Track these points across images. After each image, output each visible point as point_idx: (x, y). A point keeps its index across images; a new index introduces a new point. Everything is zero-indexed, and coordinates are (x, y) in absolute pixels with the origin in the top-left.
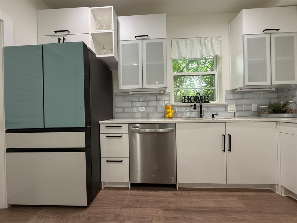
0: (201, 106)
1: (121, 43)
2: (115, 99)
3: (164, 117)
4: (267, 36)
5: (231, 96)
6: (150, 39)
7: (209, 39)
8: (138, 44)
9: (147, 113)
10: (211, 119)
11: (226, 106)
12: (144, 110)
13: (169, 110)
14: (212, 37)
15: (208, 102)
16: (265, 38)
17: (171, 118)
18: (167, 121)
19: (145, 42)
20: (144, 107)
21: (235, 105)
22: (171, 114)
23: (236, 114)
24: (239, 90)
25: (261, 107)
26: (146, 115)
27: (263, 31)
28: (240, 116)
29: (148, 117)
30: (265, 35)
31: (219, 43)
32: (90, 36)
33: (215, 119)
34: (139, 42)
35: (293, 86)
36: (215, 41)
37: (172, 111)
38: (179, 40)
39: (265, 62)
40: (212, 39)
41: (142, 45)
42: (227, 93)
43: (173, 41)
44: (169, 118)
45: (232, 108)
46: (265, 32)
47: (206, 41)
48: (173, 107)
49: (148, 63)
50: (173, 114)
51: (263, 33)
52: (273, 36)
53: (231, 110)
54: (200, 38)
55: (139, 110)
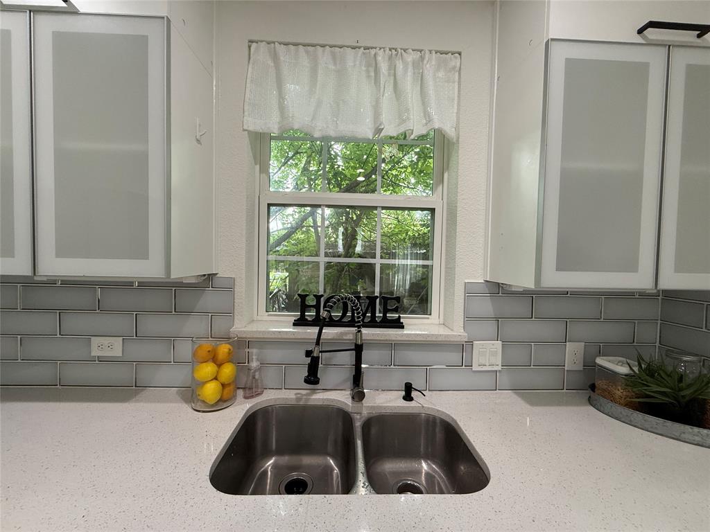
0: (358, 349)
4: (655, 59)
5: (486, 306)
6: (78, 13)
7: (411, 57)
11: (464, 347)
12: (117, 352)
14: (427, 49)
15: (398, 324)
20: (119, 341)
21: (500, 342)
22: (213, 390)
23: (503, 380)
27: (640, 31)
30: (645, 48)
31: (454, 82)
34: (15, 24)
36: (438, 69)
40: (422, 58)
43: (257, 50)
46: (645, 38)
47: (400, 66)
51: (638, 39)
52: (681, 60)
53: (483, 363)
54: (373, 52)
55: (95, 352)
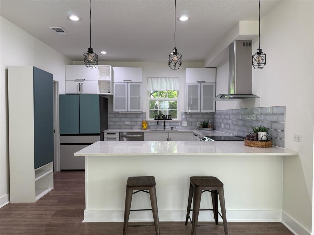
0: (165, 122)
1: (115, 84)
2: (109, 116)
3: (142, 129)
4: (199, 84)
5: (184, 116)
6: (132, 82)
7: (172, 79)
8: (125, 85)
9: (130, 125)
10: (171, 130)
12: (129, 124)
13: (144, 124)
15: (171, 119)
16: (198, 85)
17: (146, 129)
18: (143, 131)
19: (129, 84)
20: (129, 122)
21: (186, 122)
22: (145, 127)
23: (187, 127)
26: (130, 127)
27: (197, 82)
28: (190, 129)
29: (132, 129)
31: (178, 82)
32: (97, 82)
33: (173, 130)
34: (126, 84)
36: (176, 80)
37: (146, 125)
38: (152, 78)
39: (198, 98)
41: (128, 86)
42: (182, 114)
43: (149, 79)
44: (144, 129)
45: (185, 124)
47: (170, 80)
48: (147, 122)
49: (131, 97)
50: (146, 127)
52: (202, 85)
54: (166, 78)
55: (126, 124)
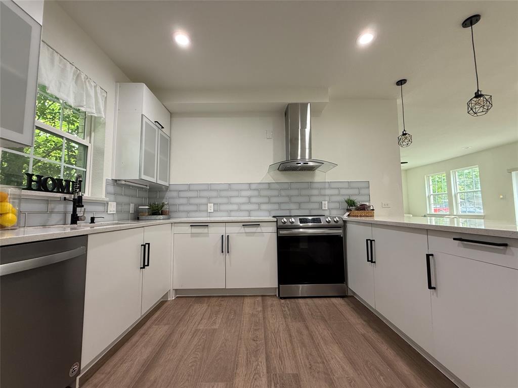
5: (111, 189)
7: (93, 84)
11: (105, 204)
21: (115, 203)
23: (116, 217)
24: (123, 182)
25: (140, 207)
27: (155, 122)
35: (163, 187)
36: (100, 93)
39: (155, 155)
42: (108, 183)
45: (112, 207)
47: (88, 84)
53: (111, 210)
